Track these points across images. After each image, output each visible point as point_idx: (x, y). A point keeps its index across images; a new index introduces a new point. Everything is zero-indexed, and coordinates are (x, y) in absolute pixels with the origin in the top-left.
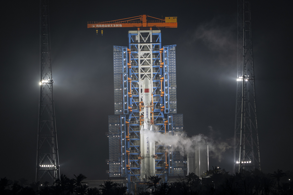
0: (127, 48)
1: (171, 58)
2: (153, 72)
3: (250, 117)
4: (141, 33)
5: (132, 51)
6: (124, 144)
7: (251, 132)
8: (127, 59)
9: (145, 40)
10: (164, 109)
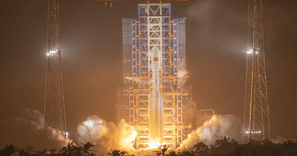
0: (136, 21)
1: (181, 30)
2: (162, 44)
3: (261, 89)
4: (151, 6)
5: (141, 23)
6: (132, 113)
7: (261, 103)
8: (136, 31)
9: (155, 13)
10: (173, 80)
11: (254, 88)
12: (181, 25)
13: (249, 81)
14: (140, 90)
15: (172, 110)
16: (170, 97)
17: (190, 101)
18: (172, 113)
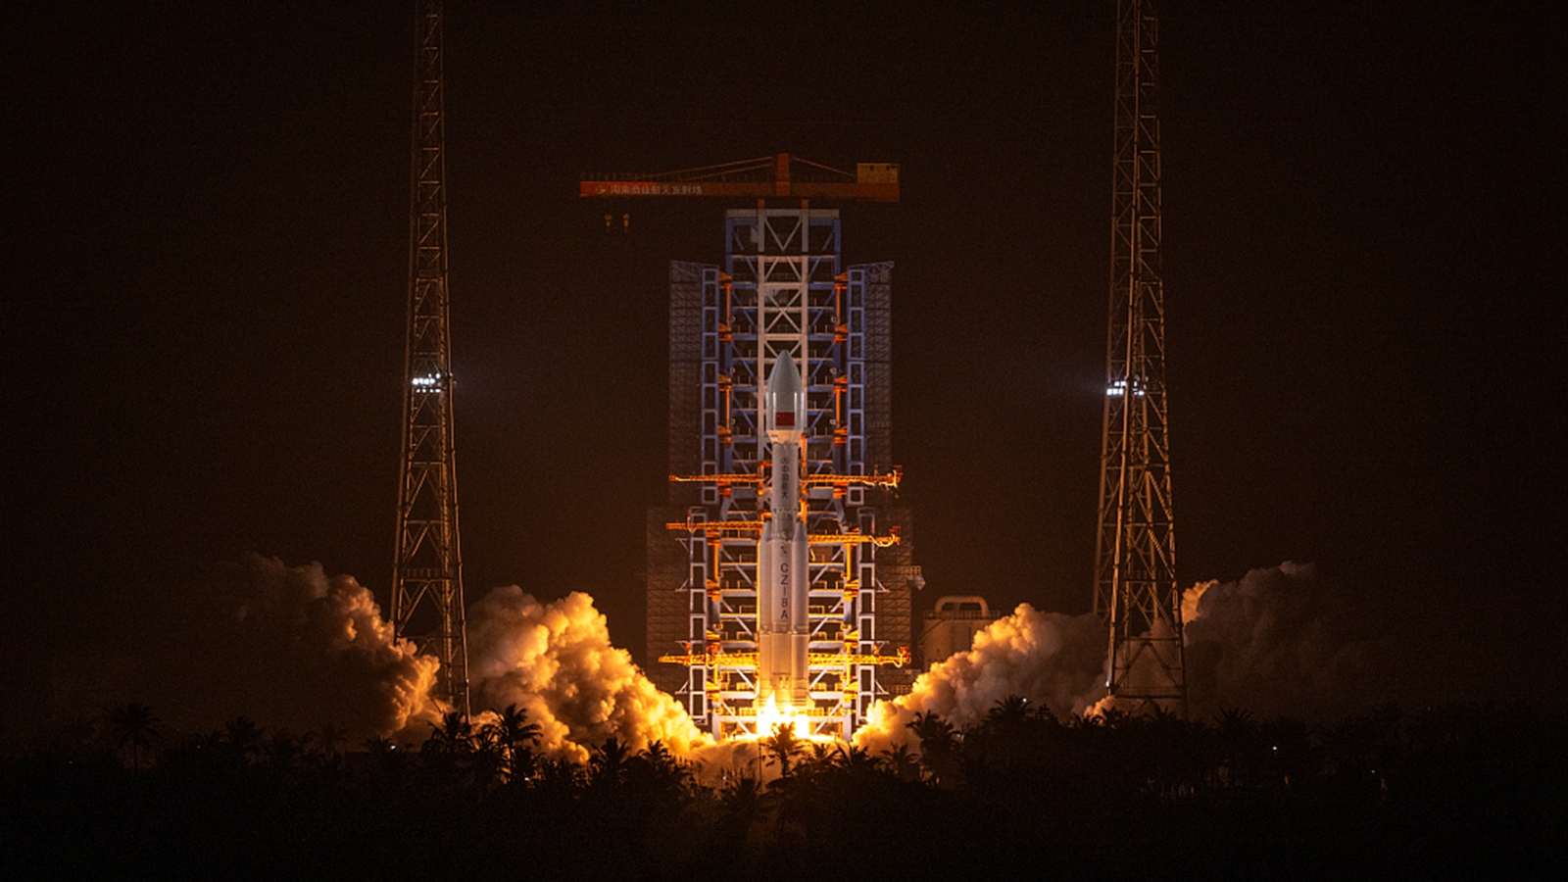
0: (717, 271)
1: (874, 308)
3: (1151, 525)
4: (770, 219)
5: (735, 279)
6: (699, 609)
7: (1153, 578)
8: (716, 309)
9: (783, 244)
10: (845, 488)
11: (1128, 523)
12: (875, 290)
13: (1113, 495)
14: (729, 523)
15: (839, 599)
16: (834, 553)
17: (902, 568)
18: (840, 611)
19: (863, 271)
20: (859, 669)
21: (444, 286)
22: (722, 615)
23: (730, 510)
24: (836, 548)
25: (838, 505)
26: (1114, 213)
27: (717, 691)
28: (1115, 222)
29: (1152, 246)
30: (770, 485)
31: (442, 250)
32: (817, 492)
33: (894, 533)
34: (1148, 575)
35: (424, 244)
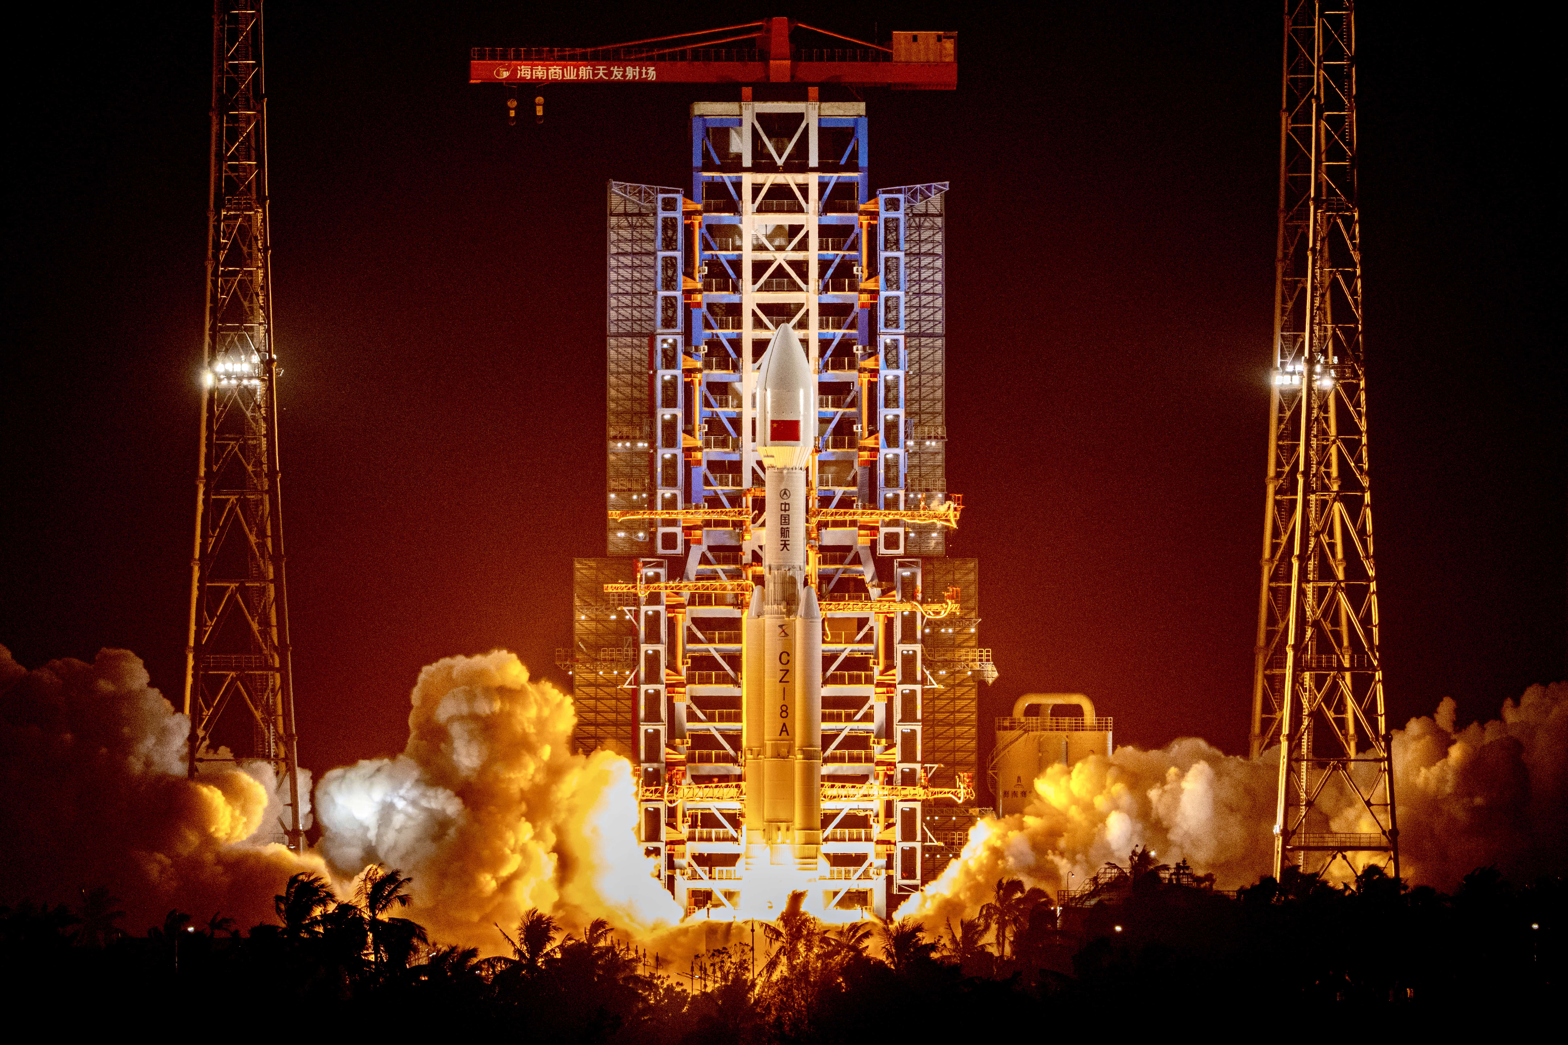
1: (919, 254)
2: (821, 326)
3: (1343, 585)
4: (760, 117)
5: (707, 209)
6: (653, 716)
7: (1347, 665)
8: (678, 254)
9: (780, 157)
10: (876, 529)
11: (1308, 582)
12: (919, 227)
13: (1284, 539)
14: (700, 584)
15: (866, 699)
16: (860, 628)
17: (963, 651)
18: (867, 717)
19: (901, 197)
20: (899, 807)
21: (264, 220)
22: (690, 725)
23: (700, 563)
24: (862, 622)
25: (865, 555)
26: (1284, 106)
27: (682, 842)
28: (1285, 122)
29: (1342, 156)
30: (763, 525)
31: (260, 166)
32: (831, 537)
33: (952, 598)
34: (1339, 661)
35: (233, 157)
